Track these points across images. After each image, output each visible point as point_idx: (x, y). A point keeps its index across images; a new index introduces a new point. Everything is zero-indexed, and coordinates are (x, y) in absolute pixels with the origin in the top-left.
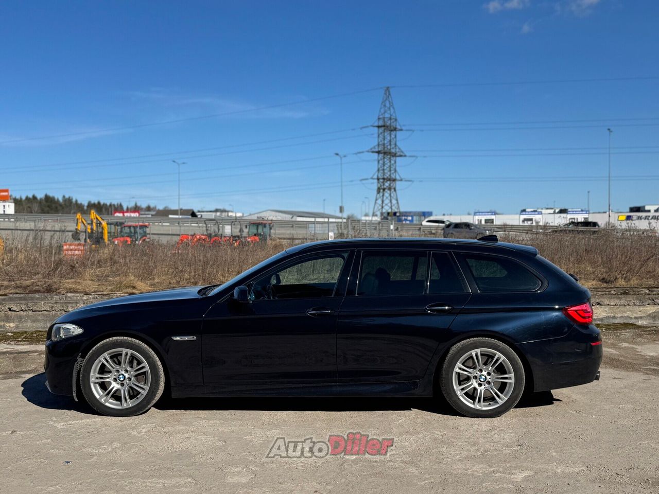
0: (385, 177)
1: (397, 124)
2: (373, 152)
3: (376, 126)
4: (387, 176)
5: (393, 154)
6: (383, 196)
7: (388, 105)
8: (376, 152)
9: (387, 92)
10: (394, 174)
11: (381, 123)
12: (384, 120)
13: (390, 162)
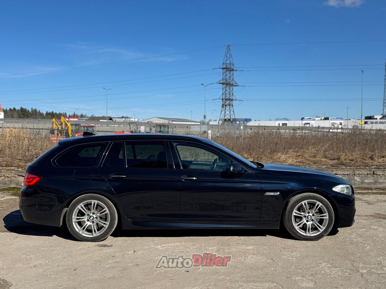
0: (227, 98)
1: (234, 67)
2: (220, 83)
3: (222, 68)
4: (228, 97)
5: (231, 85)
6: (225, 109)
7: (228, 55)
8: (222, 83)
9: (228, 48)
10: (232, 96)
11: (225, 66)
12: (226, 65)
13: (230, 89)
